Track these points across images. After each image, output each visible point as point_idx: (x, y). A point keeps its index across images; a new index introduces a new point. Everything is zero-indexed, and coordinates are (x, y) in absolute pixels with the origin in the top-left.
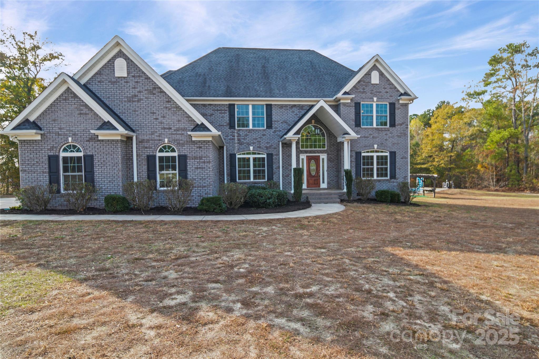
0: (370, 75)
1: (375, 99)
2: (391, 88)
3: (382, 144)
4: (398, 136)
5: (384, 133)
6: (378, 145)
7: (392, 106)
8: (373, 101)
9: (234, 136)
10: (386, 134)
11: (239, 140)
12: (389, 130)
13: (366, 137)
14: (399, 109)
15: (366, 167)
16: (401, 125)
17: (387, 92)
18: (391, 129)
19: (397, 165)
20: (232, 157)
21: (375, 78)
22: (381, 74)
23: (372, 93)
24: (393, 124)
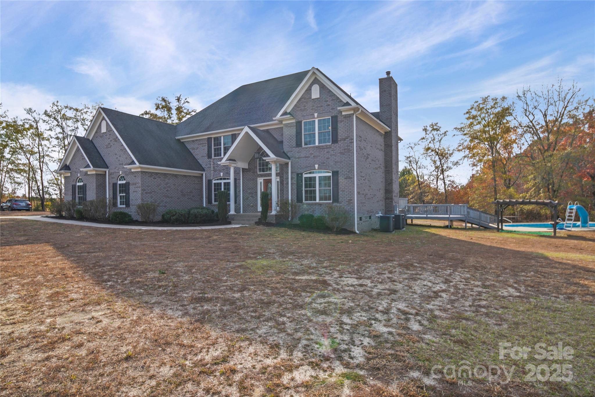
0: (311, 90)
1: (316, 115)
2: (333, 100)
3: (324, 163)
4: (341, 153)
5: (326, 151)
6: (319, 165)
7: (335, 120)
8: (314, 118)
9: (210, 165)
10: (328, 152)
11: (214, 167)
12: (330, 148)
13: (307, 157)
14: (342, 121)
15: (308, 189)
16: (344, 140)
17: (329, 105)
18: (333, 146)
19: (340, 186)
20: (209, 182)
21: (316, 93)
22: (323, 87)
23: (312, 109)
24: (335, 140)
